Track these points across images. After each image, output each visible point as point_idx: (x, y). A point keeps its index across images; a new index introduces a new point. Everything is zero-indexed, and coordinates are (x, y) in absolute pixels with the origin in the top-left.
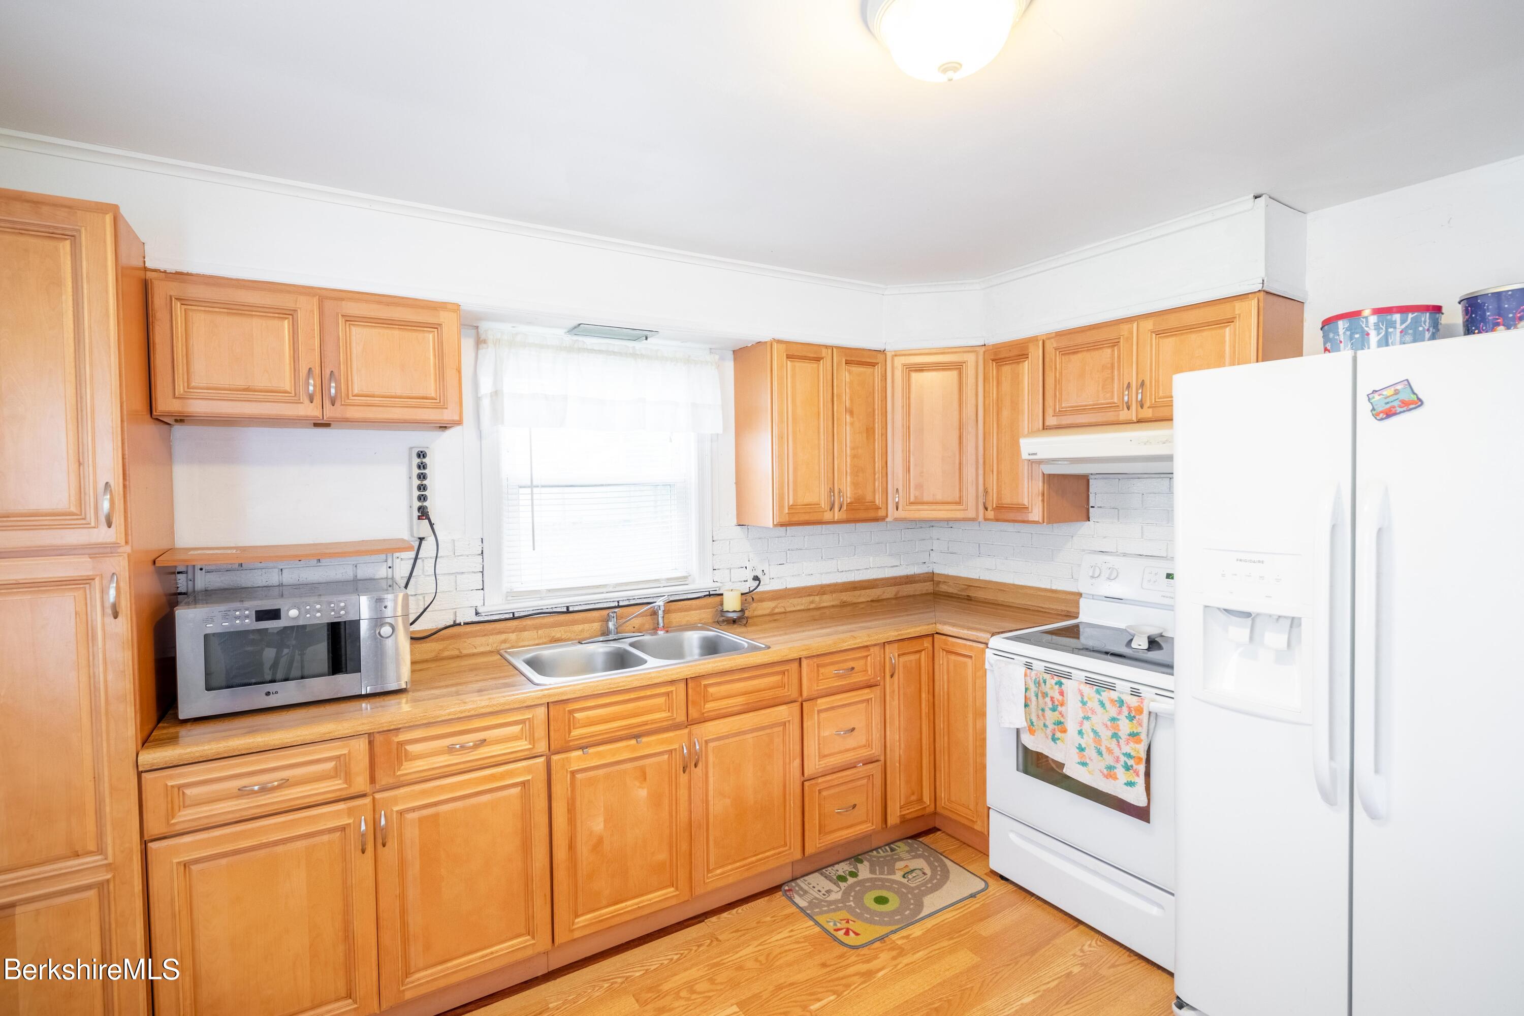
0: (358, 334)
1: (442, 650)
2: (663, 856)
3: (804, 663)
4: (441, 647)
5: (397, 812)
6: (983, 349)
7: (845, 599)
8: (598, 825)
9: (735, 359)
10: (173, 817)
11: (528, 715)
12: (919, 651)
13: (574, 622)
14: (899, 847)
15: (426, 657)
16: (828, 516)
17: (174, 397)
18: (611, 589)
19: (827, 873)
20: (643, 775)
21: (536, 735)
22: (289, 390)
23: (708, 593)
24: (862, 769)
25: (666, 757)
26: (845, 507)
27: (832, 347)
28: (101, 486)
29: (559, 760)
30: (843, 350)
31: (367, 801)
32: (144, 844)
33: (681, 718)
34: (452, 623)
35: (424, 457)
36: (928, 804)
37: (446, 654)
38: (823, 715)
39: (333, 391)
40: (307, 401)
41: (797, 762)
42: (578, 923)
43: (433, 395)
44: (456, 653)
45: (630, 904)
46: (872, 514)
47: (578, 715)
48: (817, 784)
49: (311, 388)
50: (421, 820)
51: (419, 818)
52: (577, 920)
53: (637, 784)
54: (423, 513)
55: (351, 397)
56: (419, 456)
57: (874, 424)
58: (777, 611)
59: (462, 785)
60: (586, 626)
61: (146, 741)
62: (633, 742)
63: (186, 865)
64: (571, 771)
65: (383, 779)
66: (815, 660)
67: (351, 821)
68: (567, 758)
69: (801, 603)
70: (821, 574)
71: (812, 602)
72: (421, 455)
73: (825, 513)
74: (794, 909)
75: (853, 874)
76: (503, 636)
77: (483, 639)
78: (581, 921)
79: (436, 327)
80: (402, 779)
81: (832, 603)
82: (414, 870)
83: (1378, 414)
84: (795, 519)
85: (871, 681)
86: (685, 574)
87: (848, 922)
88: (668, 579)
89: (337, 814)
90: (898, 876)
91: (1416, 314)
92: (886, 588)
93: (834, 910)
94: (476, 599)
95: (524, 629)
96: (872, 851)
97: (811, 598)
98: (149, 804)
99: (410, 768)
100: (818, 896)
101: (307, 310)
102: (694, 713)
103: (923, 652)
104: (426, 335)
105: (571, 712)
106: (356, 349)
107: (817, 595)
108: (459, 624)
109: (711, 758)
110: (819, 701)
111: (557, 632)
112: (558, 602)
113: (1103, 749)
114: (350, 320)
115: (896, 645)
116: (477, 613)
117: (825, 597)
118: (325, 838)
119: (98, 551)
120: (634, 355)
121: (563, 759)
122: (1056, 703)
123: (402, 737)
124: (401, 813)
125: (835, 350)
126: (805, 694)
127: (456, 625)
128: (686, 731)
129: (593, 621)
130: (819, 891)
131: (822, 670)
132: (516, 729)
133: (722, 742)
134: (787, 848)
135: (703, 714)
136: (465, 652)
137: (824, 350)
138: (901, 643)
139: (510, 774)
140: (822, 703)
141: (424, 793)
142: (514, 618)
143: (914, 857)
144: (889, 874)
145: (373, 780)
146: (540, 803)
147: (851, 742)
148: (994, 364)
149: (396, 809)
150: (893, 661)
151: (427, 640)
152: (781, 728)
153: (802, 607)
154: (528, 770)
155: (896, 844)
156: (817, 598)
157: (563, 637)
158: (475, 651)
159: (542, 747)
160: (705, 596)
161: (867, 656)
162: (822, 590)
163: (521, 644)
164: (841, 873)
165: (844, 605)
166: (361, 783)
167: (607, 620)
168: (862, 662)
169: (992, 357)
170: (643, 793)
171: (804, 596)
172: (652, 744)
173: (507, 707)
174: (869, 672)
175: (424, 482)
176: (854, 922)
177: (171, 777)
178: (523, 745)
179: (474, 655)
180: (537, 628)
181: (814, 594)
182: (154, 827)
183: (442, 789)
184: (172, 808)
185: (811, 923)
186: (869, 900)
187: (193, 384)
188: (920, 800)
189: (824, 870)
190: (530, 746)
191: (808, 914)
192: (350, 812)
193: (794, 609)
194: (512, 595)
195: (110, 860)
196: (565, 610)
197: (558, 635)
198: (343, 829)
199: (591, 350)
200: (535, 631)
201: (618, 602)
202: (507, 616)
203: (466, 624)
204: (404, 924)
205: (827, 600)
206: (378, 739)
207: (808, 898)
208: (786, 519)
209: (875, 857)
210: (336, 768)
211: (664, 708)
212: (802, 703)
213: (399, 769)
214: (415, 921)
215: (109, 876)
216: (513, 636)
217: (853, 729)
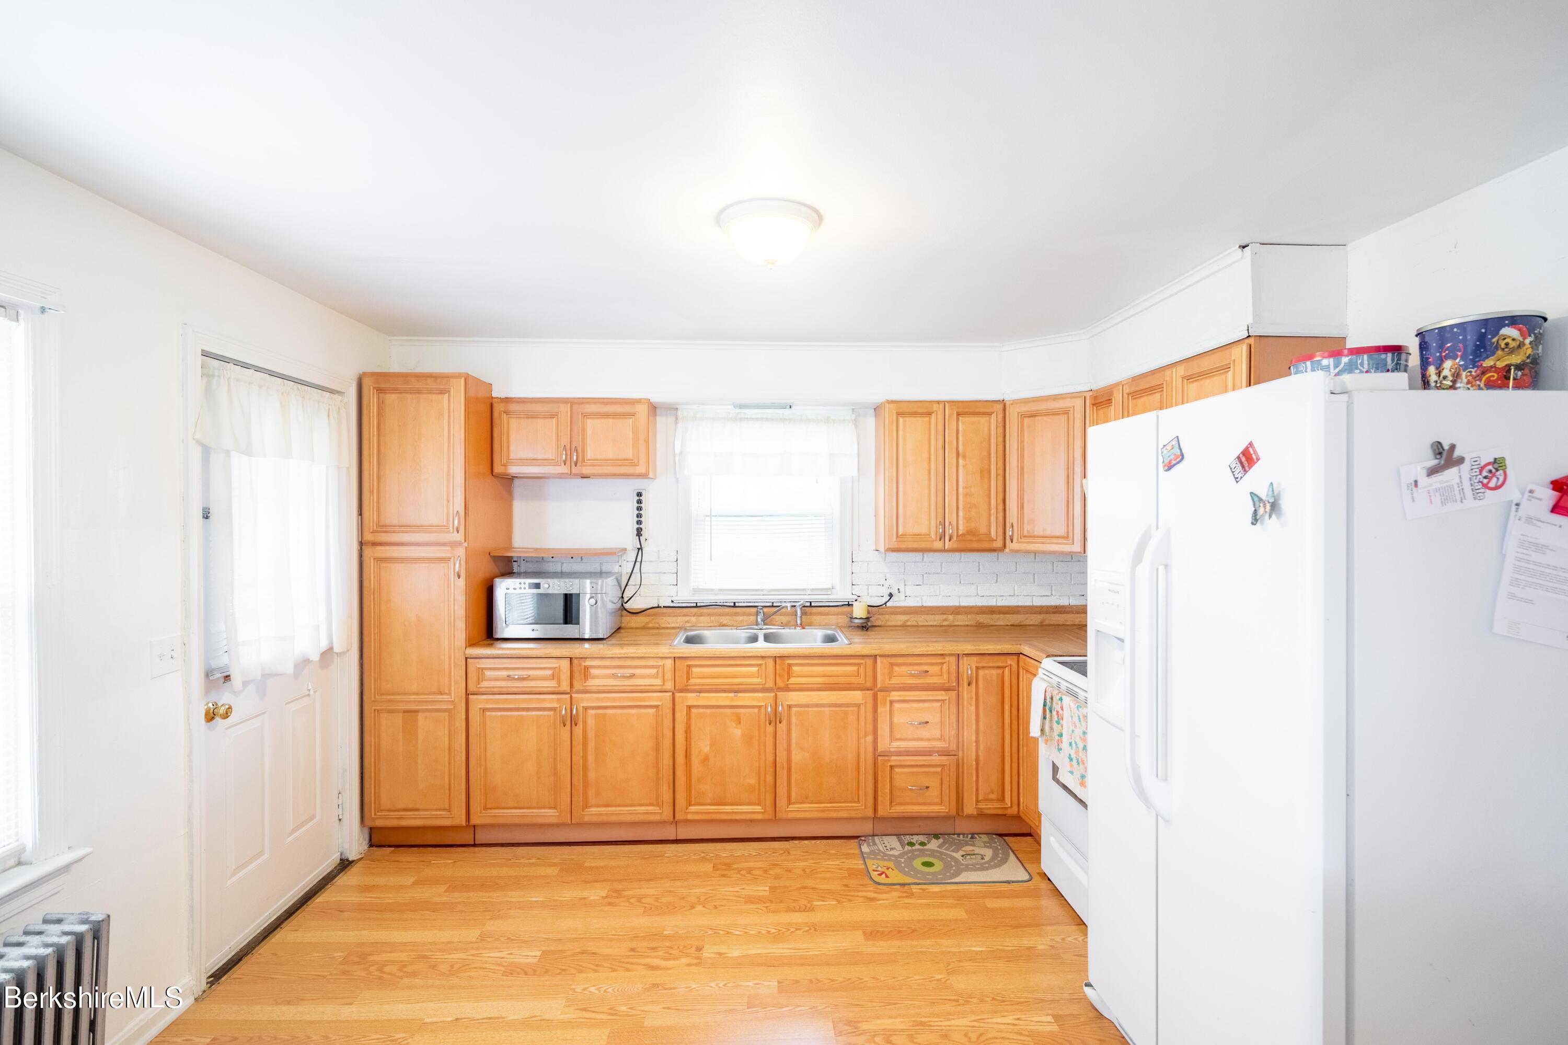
0: (590, 423)
1: (650, 622)
2: (752, 781)
3: (879, 659)
4: (648, 620)
5: (583, 707)
6: (1091, 393)
7: (981, 620)
8: (706, 748)
9: (876, 416)
10: (479, 684)
11: (660, 663)
12: (1004, 667)
13: (736, 614)
14: (980, 837)
15: (638, 626)
16: (938, 545)
17: (502, 465)
18: (766, 593)
19: (903, 838)
20: (739, 721)
21: (666, 677)
22: (554, 458)
23: (847, 603)
24: (936, 758)
25: (756, 710)
26: (955, 538)
27: (944, 402)
28: (455, 513)
29: (680, 696)
30: (952, 403)
31: (568, 696)
32: (467, 694)
33: (770, 684)
34: (656, 606)
35: (641, 496)
36: (1010, 805)
37: (650, 625)
38: (896, 705)
39: (575, 457)
40: (563, 464)
41: (870, 738)
42: (690, 809)
43: (631, 458)
44: (657, 625)
45: (728, 808)
46: (986, 545)
47: (695, 670)
48: (889, 760)
49: (564, 457)
50: (596, 716)
51: (595, 714)
52: (689, 808)
53: (735, 725)
54: (639, 532)
55: (586, 461)
56: (638, 495)
57: (990, 466)
58: (909, 623)
59: (620, 699)
60: (746, 618)
61: (471, 643)
62: (732, 695)
63: (484, 710)
64: (687, 706)
65: (577, 686)
66: (889, 659)
67: (558, 706)
68: (685, 696)
69: (937, 619)
70: (959, 597)
71: (946, 620)
72: (639, 494)
73: (935, 542)
74: (857, 851)
75: (922, 844)
76: (687, 618)
77: (675, 618)
78: (692, 808)
79: (633, 415)
80: (587, 688)
81: (967, 623)
82: (591, 745)
83: (1165, 466)
84: (904, 546)
85: (947, 685)
86: (830, 586)
87: (888, 869)
88: (813, 590)
89: (551, 700)
90: (958, 855)
91: (1350, 357)
92: (1029, 615)
93: (885, 860)
94: (672, 591)
95: (701, 615)
96: (954, 834)
97: (945, 617)
98: (470, 675)
99: (591, 683)
100: (881, 849)
101: (565, 409)
102: (780, 683)
103: (1007, 668)
104: (628, 420)
105: (689, 666)
106: (589, 432)
107: (951, 614)
108: (661, 607)
109: (794, 720)
110: (893, 693)
111: (724, 620)
112: (729, 598)
113: (1080, 759)
114: (586, 416)
115: (975, 658)
116: (672, 601)
117: (959, 617)
118: (546, 713)
119: (453, 545)
120: (783, 420)
121: (683, 696)
122: (1060, 717)
123: (588, 663)
124: (586, 709)
125: (947, 404)
126: (879, 685)
127: (659, 607)
128: (772, 695)
129: (750, 615)
130: (886, 847)
131: (896, 669)
132: (654, 671)
133: (802, 709)
134: (860, 805)
135: (788, 685)
136: (663, 626)
137: (935, 407)
138: (981, 657)
139: (650, 699)
140: (895, 695)
141: (598, 699)
142: (697, 607)
143: (986, 847)
144: (953, 851)
145: (571, 686)
146: (668, 723)
147: (924, 733)
148: (1095, 408)
149: (582, 705)
150: (969, 672)
151: (639, 614)
152: (856, 709)
153: (935, 623)
154: (660, 699)
155: (980, 835)
156: (951, 617)
157: (728, 624)
158: (669, 626)
159: (669, 685)
160: (843, 605)
161: (943, 664)
162: (957, 610)
163: (698, 625)
164: (914, 841)
165: (980, 626)
166: (565, 686)
167: (757, 614)
168: (937, 668)
169: (1093, 402)
170: (738, 732)
171: (938, 614)
172: (745, 699)
173: (647, 656)
174: (945, 678)
175: (641, 512)
176: (893, 870)
177: (479, 663)
178: (658, 682)
179: (668, 628)
180: (710, 615)
181: (947, 613)
182: (472, 688)
183: (608, 699)
184: (479, 680)
185: (862, 862)
186: (917, 863)
187: (511, 457)
188: (1002, 799)
189: (902, 836)
190: (661, 684)
191: (863, 856)
192: (559, 700)
193: (927, 624)
194: (697, 591)
195: (453, 699)
196: (732, 604)
197: (725, 622)
198: (554, 709)
199: (750, 418)
200: (709, 617)
201: (773, 603)
202: (692, 605)
203: (664, 607)
204: (585, 776)
205: (961, 620)
206: (575, 662)
207: (872, 848)
208: (895, 545)
209: (955, 839)
210: (553, 675)
211: (757, 675)
212: (875, 691)
213: (585, 682)
214: (592, 775)
215: (452, 707)
216: (693, 619)
217: (927, 722)
